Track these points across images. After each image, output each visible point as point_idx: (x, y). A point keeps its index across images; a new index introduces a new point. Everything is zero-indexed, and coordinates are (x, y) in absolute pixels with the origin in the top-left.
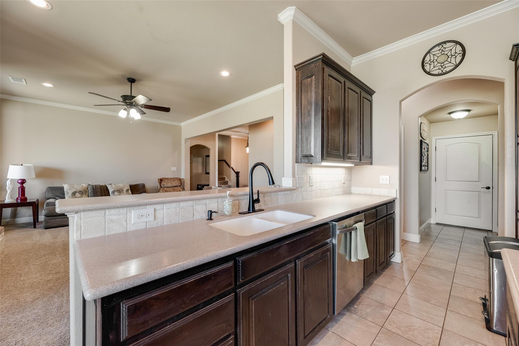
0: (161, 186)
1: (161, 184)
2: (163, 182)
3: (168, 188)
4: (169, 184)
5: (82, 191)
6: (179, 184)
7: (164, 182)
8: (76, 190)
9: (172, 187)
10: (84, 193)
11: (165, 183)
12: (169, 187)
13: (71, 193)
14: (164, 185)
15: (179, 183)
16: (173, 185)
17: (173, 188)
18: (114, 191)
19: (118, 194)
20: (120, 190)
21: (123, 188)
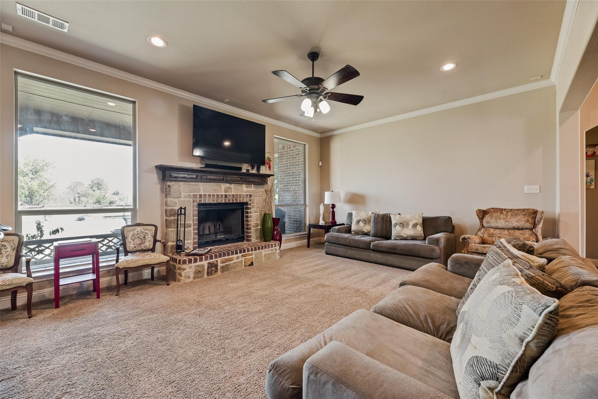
0: (483, 223)
1: (482, 219)
2: (487, 216)
3: (497, 230)
4: (502, 220)
5: (365, 219)
6: (528, 225)
7: (490, 216)
8: (360, 218)
9: (509, 229)
10: (367, 222)
11: (491, 219)
12: (501, 227)
13: (356, 222)
14: (489, 223)
15: (528, 221)
16: (510, 225)
17: (512, 232)
18: (396, 224)
19: (400, 228)
20: (404, 223)
21: (410, 221)
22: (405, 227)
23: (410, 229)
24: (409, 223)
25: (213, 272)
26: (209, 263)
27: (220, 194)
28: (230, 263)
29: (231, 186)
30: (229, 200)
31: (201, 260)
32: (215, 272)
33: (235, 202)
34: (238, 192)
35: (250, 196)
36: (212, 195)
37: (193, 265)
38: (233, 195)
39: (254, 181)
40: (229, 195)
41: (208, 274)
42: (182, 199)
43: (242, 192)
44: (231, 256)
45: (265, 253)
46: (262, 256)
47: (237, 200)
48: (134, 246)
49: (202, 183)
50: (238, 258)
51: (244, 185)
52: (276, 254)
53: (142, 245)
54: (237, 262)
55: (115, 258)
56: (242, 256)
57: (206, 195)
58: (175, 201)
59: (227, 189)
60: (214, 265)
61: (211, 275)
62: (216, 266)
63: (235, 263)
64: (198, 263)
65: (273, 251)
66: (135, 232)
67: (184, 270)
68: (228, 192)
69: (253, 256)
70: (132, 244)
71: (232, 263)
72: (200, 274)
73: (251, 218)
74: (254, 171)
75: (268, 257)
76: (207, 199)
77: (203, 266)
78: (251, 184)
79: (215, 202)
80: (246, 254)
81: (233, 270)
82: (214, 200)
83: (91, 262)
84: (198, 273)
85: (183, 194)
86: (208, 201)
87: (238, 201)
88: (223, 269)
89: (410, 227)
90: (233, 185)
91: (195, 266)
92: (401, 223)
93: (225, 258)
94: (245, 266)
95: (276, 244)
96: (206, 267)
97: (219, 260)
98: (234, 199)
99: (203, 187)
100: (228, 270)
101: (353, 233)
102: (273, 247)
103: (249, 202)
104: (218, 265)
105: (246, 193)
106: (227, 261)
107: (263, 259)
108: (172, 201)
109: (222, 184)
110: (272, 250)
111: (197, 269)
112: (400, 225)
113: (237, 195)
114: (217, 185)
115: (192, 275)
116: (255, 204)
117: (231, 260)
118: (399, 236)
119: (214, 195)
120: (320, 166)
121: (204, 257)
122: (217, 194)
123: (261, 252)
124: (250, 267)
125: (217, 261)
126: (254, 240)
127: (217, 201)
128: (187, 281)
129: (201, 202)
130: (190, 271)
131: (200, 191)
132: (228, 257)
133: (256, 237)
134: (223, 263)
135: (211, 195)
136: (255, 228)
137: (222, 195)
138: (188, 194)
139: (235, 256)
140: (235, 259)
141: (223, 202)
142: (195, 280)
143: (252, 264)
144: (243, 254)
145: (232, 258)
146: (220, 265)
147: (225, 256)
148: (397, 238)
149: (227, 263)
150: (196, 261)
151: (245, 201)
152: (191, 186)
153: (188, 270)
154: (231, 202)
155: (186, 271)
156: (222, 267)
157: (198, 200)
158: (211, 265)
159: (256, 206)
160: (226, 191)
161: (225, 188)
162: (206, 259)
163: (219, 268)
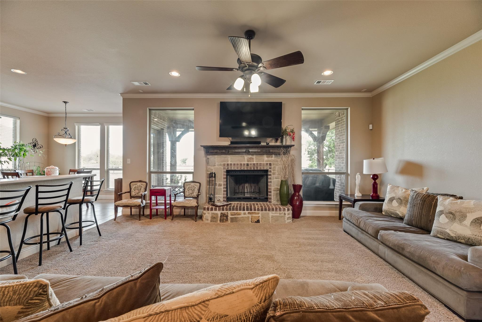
5: (402, 198)
8: (395, 196)
10: (404, 202)
18: (441, 212)
19: (447, 220)
20: (457, 214)
21: (469, 212)
22: (457, 220)
23: (466, 226)
24: (467, 214)
25: (224, 220)
26: (221, 213)
27: (243, 163)
28: (238, 216)
29: (253, 157)
30: (250, 168)
31: (216, 210)
32: (226, 221)
33: (256, 169)
34: (259, 162)
35: (270, 164)
36: (237, 164)
37: (210, 212)
38: (254, 164)
39: (275, 152)
40: (251, 164)
41: (220, 220)
42: (216, 167)
43: (263, 161)
44: (239, 212)
45: (273, 215)
46: (269, 217)
47: (257, 168)
48: (188, 194)
49: (230, 156)
50: (245, 214)
51: (265, 156)
52: (285, 218)
53: (193, 194)
54: (244, 217)
55: (174, 200)
56: (249, 213)
57: (232, 164)
58: (211, 168)
59: (249, 159)
60: (225, 215)
61: (223, 222)
62: (227, 216)
63: (242, 217)
64: (214, 212)
65: (282, 215)
66: (190, 186)
67: (205, 214)
68: (250, 162)
69: (260, 215)
70: (187, 193)
71: (240, 217)
72: (215, 220)
73: (271, 183)
74: (278, 143)
75: (276, 219)
76: (233, 167)
77: (217, 214)
78: (272, 155)
79: (239, 169)
80: (252, 212)
81: (240, 222)
82: (238, 168)
83: (169, 200)
84: (214, 218)
85: (217, 163)
86: (233, 169)
87: (259, 169)
88: (233, 220)
89: (468, 221)
90: (255, 156)
91: (211, 213)
92: (451, 213)
93: (234, 211)
94: (251, 222)
95: (285, 209)
96: (219, 216)
97: (229, 212)
98: (255, 167)
99: (231, 158)
100: (237, 222)
101: (383, 213)
102: (281, 211)
103: (269, 170)
104: (229, 216)
105: (267, 162)
106: (235, 214)
107: (271, 220)
108: (210, 168)
109: (245, 156)
110: (280, 214)
111: (213, 215)
112: (447, 215)
113: (258, 164)
114: (241, 156)
115: (210, 219)
116: (276, 172)
117: (239, 214)
118: (441, 233)
119: (238, 164)
120: (371, 129)
121: (218, 208)
122: (241, 163)
123: (268, 214)
124: (256, 223)
125: (228, 213)
126: (275, 202)
127: (240, 169)
128: (207, 222)
129: (228, 169)
130: (208, 216)
131: (228, 162)
132: (236, 212)
133: (276, 200)
134: (232, 215)
135: (235, 164)
136: (275, 192)
137: (244, 164)
138: (220, 163)
139: (242, 212)
140: (242, 215)
141: (246, 169)
142: (211, 223)
143: (258, 221)
144: (249, 211)
145: (239, 213)
146: (230, 216)
147: (234, 210)
148: (439, 235)
149: (236, 216)
150: (212, 209)
151: (265, 169)
152: (222, 158)
153: (207, 215)
154: (252, 169)
155: (205, 215)
156: (232, 219)
157: (226, 167)
158: (223, 215)
159: (277, 173)
160: (248, 161)
161: (248, 159)
162: (219, 210)
163: (229, 218)
